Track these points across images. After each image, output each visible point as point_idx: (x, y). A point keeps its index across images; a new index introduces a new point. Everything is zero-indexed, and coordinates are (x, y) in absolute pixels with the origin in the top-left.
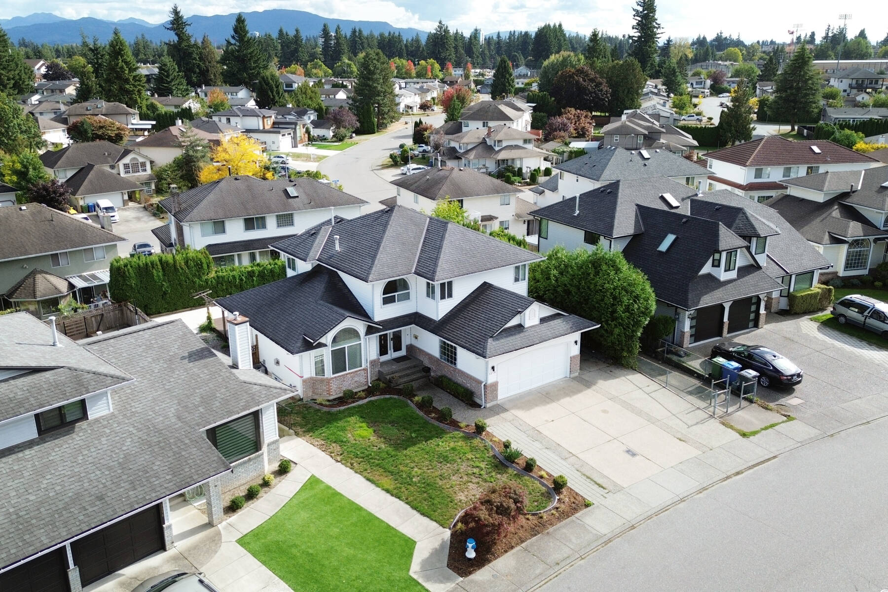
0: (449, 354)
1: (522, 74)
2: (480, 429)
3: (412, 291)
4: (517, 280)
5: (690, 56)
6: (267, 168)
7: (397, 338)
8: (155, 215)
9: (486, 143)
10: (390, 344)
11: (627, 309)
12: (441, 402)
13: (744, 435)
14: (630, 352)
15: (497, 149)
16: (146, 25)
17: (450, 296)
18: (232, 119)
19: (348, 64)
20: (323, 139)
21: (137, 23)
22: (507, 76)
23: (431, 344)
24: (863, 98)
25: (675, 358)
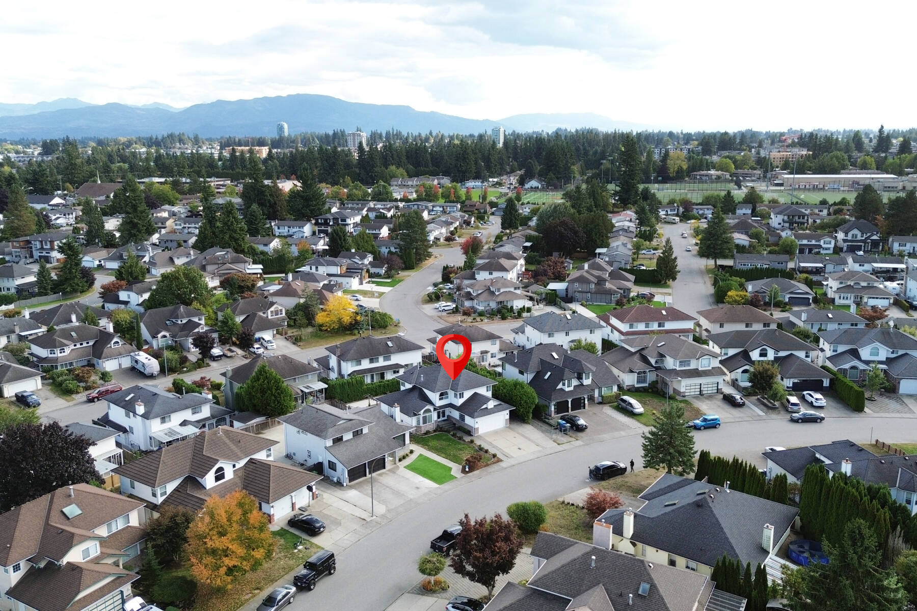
0: (462, 418)
1: (533, 186)
2: (472, 442)
3: (449, 395)
4: (487, 391)
5: (685, 167)
6: (357, 313)
7: (444, 413)
8: (294, 344)
9: (490, 289)
10: (441, 415)
11: (526, 402)
12: (459, 434)
13: (559, 444)
14: (528, 417)
15: (497, 293)
16: (171, 110)
17: (463, 397)
18: (319, 267)
19: (384, 186)
20: (378, 275)
21: (161, 107)
22: (513, 212)
23: (456, 414)
24: (787, 234)
25: (547, 420)
